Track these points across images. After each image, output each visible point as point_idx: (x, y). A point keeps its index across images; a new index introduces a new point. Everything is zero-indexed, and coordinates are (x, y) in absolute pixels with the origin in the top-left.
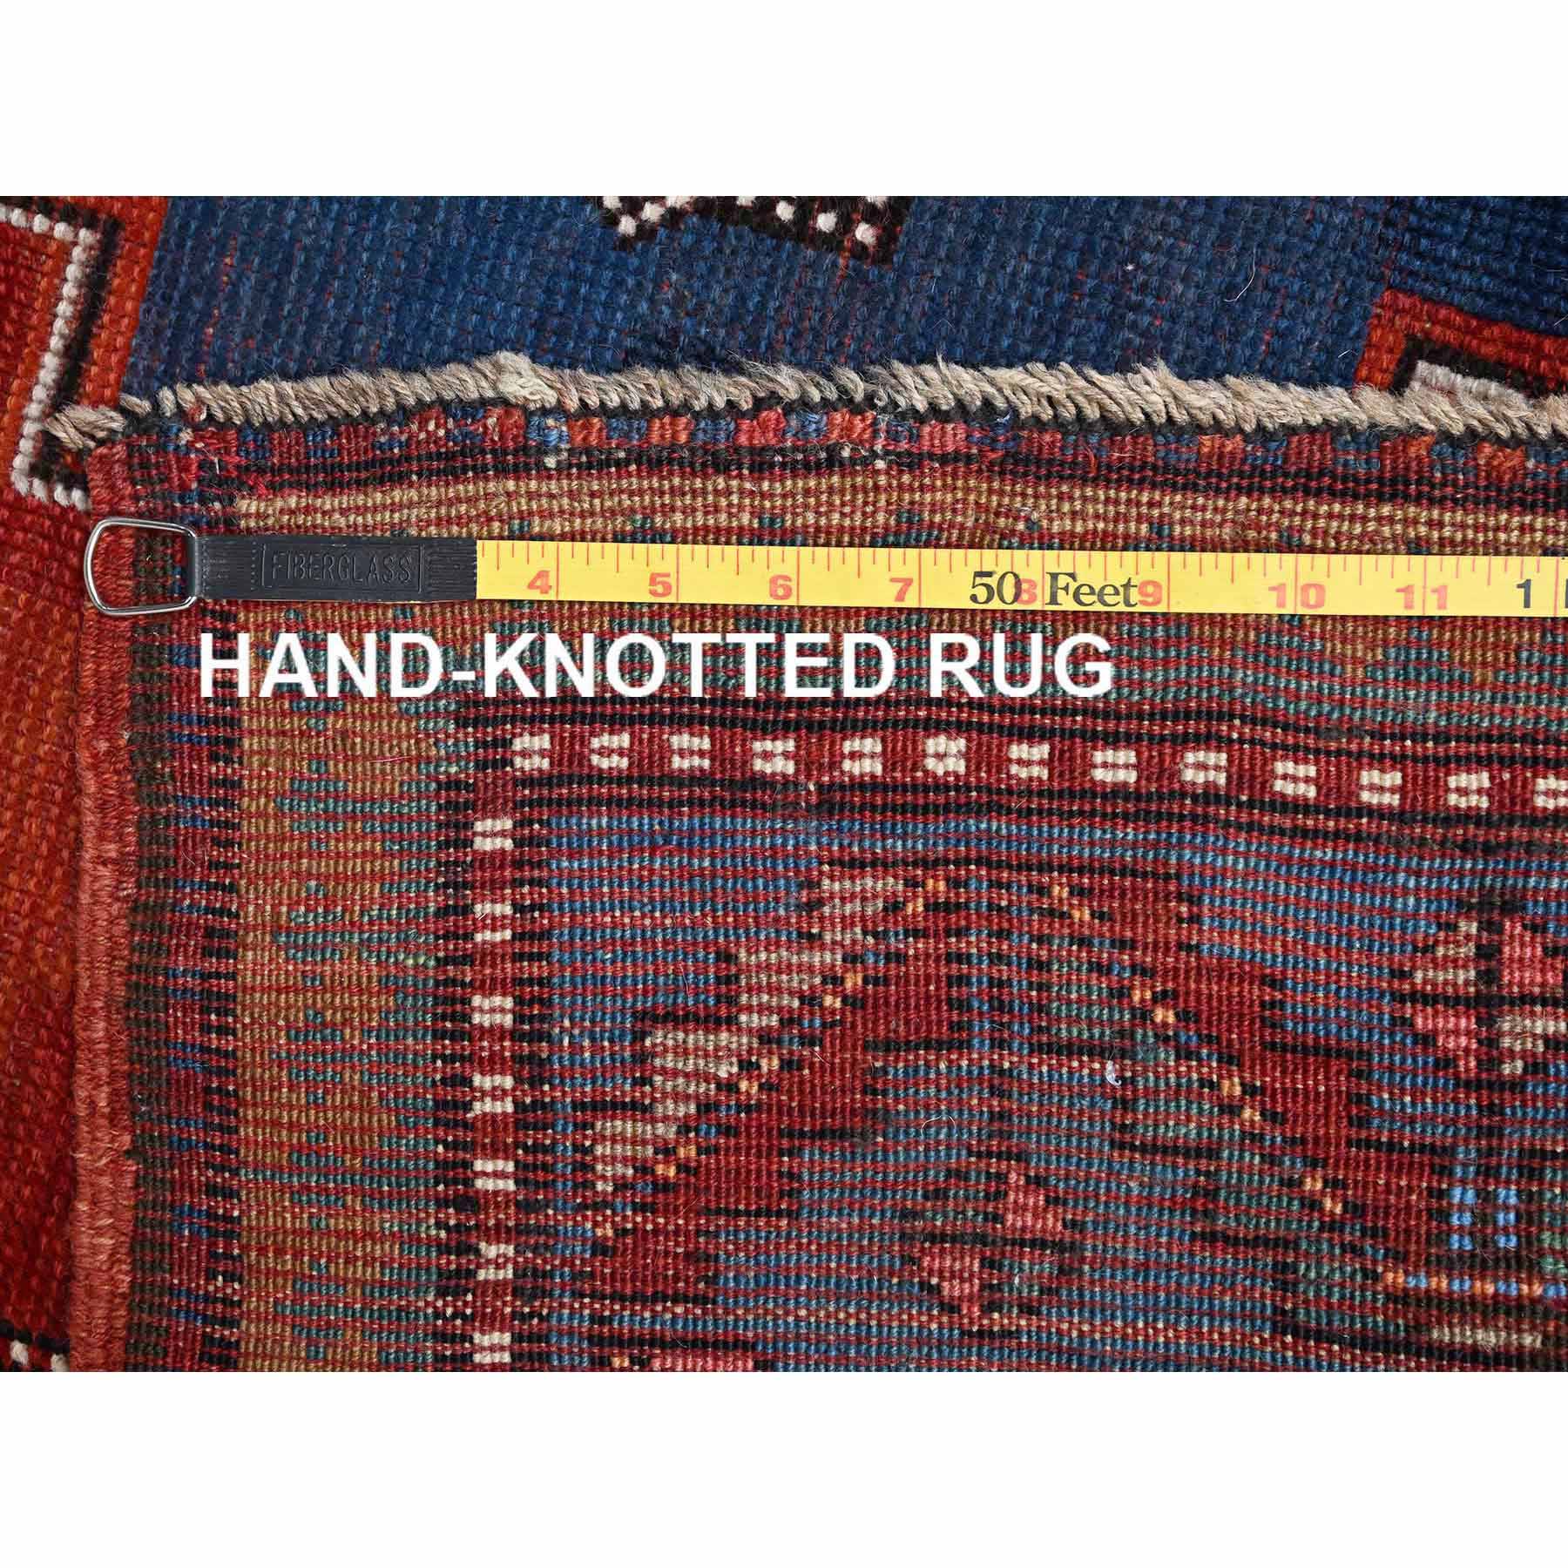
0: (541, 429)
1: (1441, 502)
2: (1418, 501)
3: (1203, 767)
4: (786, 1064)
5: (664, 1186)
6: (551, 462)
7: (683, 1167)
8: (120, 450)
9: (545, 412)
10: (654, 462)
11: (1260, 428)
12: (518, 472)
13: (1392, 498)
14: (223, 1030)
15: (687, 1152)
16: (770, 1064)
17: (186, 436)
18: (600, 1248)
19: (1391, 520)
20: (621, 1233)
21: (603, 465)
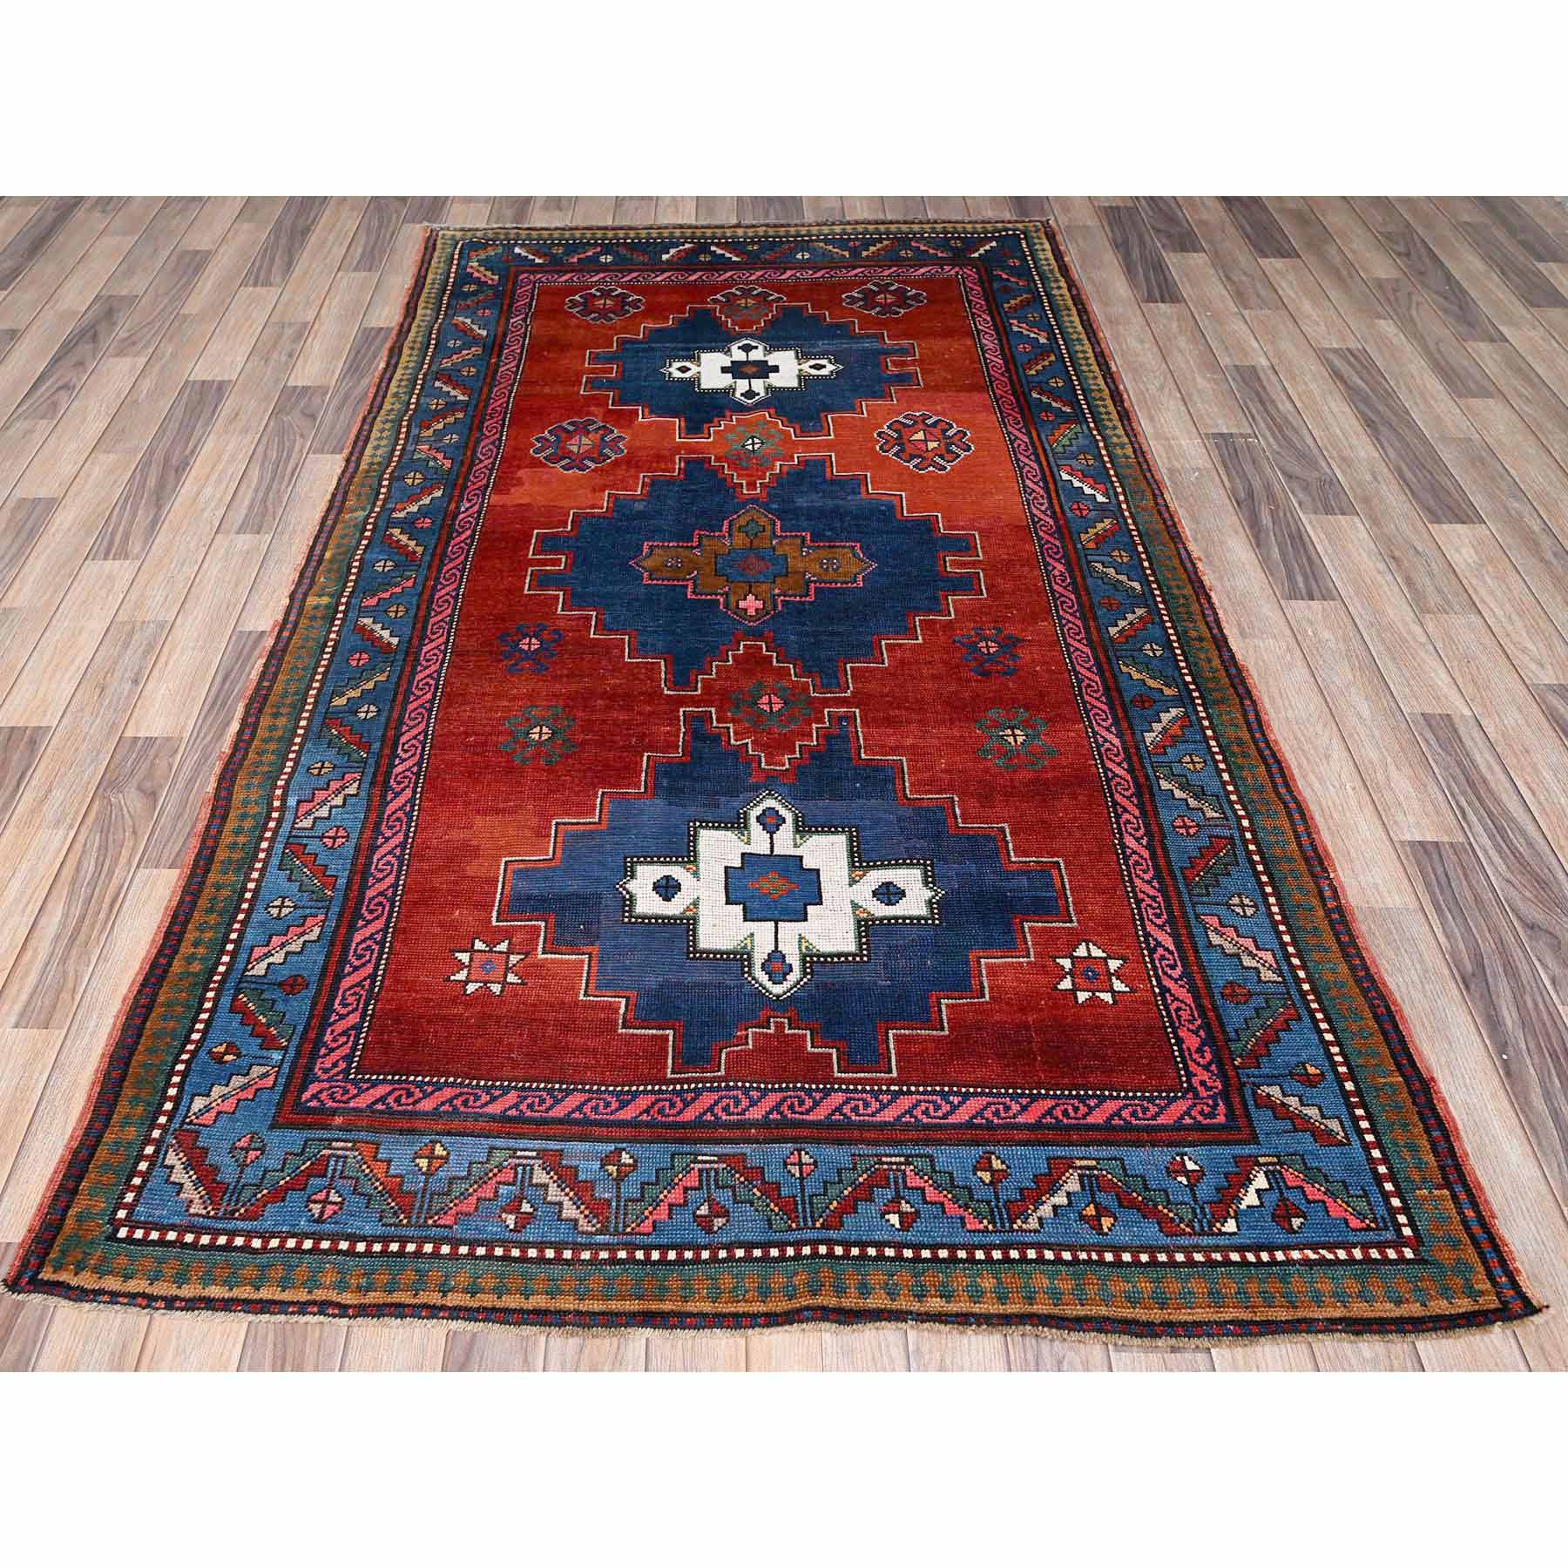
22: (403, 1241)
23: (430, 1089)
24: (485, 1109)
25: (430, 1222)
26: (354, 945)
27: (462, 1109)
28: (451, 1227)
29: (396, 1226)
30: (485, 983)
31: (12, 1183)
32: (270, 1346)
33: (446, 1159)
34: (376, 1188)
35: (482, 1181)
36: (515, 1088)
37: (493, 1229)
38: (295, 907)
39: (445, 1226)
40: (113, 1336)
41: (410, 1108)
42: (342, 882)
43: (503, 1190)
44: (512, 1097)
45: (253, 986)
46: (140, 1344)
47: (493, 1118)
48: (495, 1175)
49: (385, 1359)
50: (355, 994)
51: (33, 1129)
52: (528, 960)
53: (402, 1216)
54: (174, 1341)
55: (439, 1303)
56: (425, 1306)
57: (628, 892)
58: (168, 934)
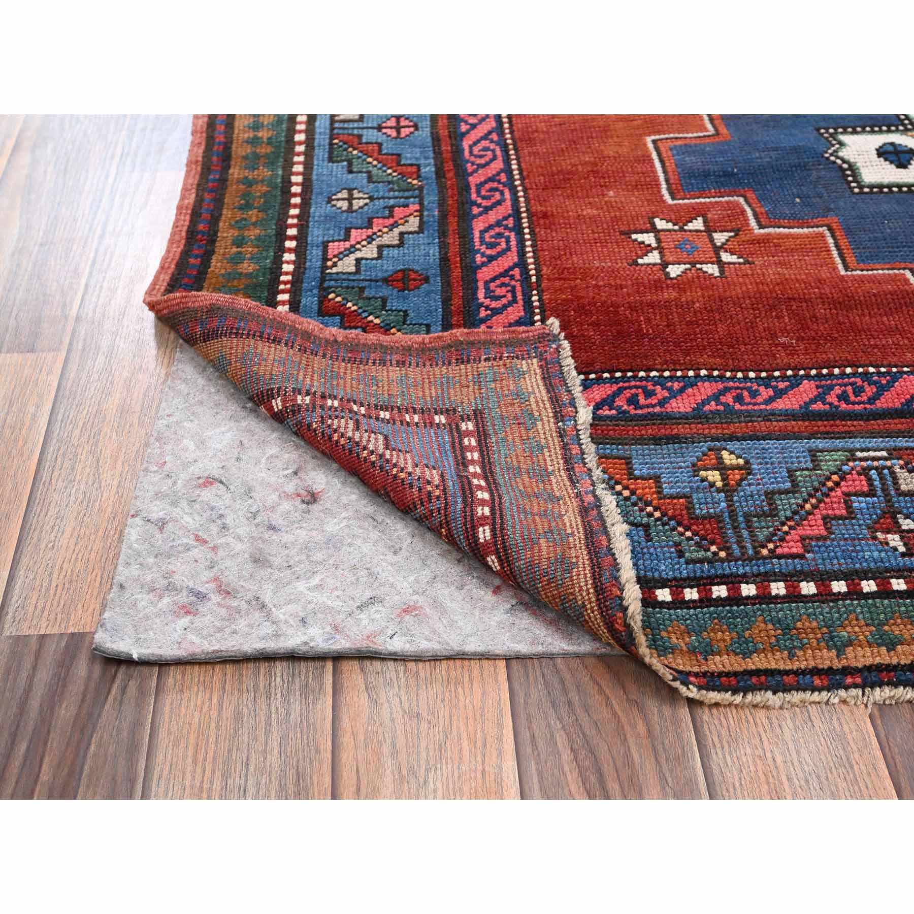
0: (570, 421)
1: (600, 608)
2: (598, 600)
3: (493, 561)
4: (374, 463)
5: (330, 438)
6: (560, 424)
7: (337, 442)
8: (547, 331)
9: (575, 421)
10: (565, 447)
11: (612, 549)
12: (555, 417)
13: (596, 591)
14: (374, 363)
15: (342, 441)
16: (373, 458)
17: (554, 346)
18: (310, 425)
19: (588, 594)
20: (315, 430)
21: (561, 436)
22: (733, 581)
23: (676, 386)
24: (774, 405)
25: (765, 552)
26: (477, 234)
27: (737, 406)
28: (801, 557)
29: (710, 562)
30: (693, 264)
31: (28, 550)
32: (566, 756)
33: (747, 468)
34: (650, 515)
35: (821, 492)
36: (807, 376)
37: (871, 554)
38: (371, 198)
39: (793, 556)
40: (274, 759)
41: (657, 409)
42: (428, 169)
43: (858, 503)
44: (808, 389)
45: (345, 284)
46: (327, 768)
47: (790, 416)
48: (837, 484)
49: (779, 759)
50: (503, 285)
51: (45, 475)
52: (743, 237)
53: (714, 548)
54: (388, 762)
55: (837, 665)
56: (815, 671)
57: (844, 161)
58: (191, 234)
